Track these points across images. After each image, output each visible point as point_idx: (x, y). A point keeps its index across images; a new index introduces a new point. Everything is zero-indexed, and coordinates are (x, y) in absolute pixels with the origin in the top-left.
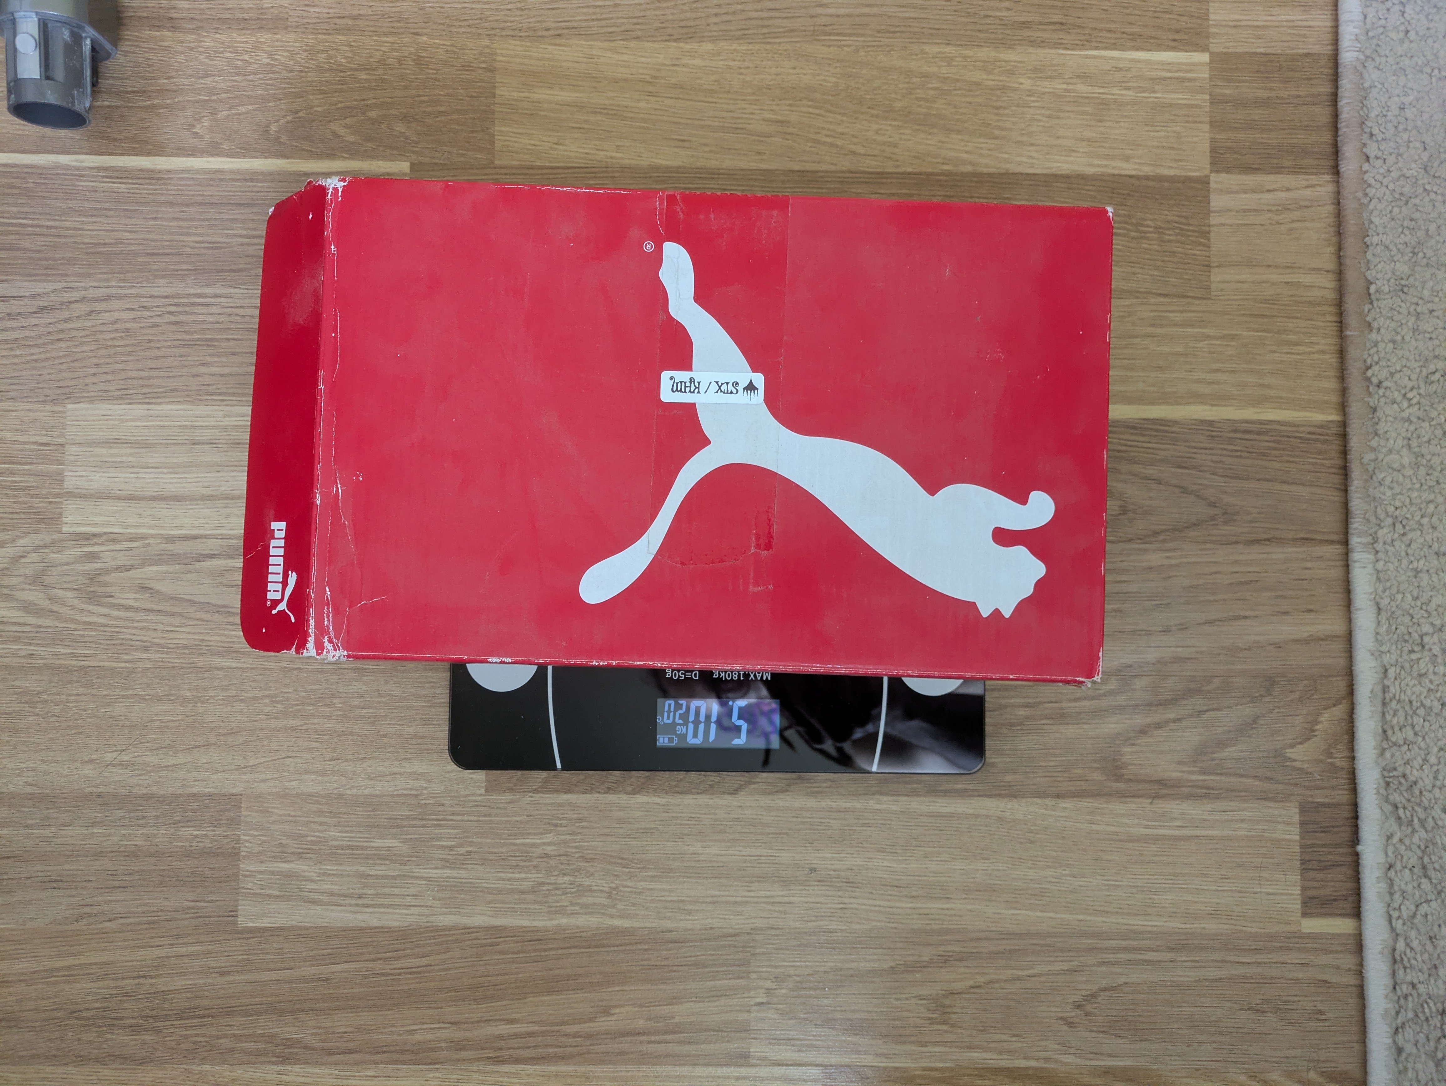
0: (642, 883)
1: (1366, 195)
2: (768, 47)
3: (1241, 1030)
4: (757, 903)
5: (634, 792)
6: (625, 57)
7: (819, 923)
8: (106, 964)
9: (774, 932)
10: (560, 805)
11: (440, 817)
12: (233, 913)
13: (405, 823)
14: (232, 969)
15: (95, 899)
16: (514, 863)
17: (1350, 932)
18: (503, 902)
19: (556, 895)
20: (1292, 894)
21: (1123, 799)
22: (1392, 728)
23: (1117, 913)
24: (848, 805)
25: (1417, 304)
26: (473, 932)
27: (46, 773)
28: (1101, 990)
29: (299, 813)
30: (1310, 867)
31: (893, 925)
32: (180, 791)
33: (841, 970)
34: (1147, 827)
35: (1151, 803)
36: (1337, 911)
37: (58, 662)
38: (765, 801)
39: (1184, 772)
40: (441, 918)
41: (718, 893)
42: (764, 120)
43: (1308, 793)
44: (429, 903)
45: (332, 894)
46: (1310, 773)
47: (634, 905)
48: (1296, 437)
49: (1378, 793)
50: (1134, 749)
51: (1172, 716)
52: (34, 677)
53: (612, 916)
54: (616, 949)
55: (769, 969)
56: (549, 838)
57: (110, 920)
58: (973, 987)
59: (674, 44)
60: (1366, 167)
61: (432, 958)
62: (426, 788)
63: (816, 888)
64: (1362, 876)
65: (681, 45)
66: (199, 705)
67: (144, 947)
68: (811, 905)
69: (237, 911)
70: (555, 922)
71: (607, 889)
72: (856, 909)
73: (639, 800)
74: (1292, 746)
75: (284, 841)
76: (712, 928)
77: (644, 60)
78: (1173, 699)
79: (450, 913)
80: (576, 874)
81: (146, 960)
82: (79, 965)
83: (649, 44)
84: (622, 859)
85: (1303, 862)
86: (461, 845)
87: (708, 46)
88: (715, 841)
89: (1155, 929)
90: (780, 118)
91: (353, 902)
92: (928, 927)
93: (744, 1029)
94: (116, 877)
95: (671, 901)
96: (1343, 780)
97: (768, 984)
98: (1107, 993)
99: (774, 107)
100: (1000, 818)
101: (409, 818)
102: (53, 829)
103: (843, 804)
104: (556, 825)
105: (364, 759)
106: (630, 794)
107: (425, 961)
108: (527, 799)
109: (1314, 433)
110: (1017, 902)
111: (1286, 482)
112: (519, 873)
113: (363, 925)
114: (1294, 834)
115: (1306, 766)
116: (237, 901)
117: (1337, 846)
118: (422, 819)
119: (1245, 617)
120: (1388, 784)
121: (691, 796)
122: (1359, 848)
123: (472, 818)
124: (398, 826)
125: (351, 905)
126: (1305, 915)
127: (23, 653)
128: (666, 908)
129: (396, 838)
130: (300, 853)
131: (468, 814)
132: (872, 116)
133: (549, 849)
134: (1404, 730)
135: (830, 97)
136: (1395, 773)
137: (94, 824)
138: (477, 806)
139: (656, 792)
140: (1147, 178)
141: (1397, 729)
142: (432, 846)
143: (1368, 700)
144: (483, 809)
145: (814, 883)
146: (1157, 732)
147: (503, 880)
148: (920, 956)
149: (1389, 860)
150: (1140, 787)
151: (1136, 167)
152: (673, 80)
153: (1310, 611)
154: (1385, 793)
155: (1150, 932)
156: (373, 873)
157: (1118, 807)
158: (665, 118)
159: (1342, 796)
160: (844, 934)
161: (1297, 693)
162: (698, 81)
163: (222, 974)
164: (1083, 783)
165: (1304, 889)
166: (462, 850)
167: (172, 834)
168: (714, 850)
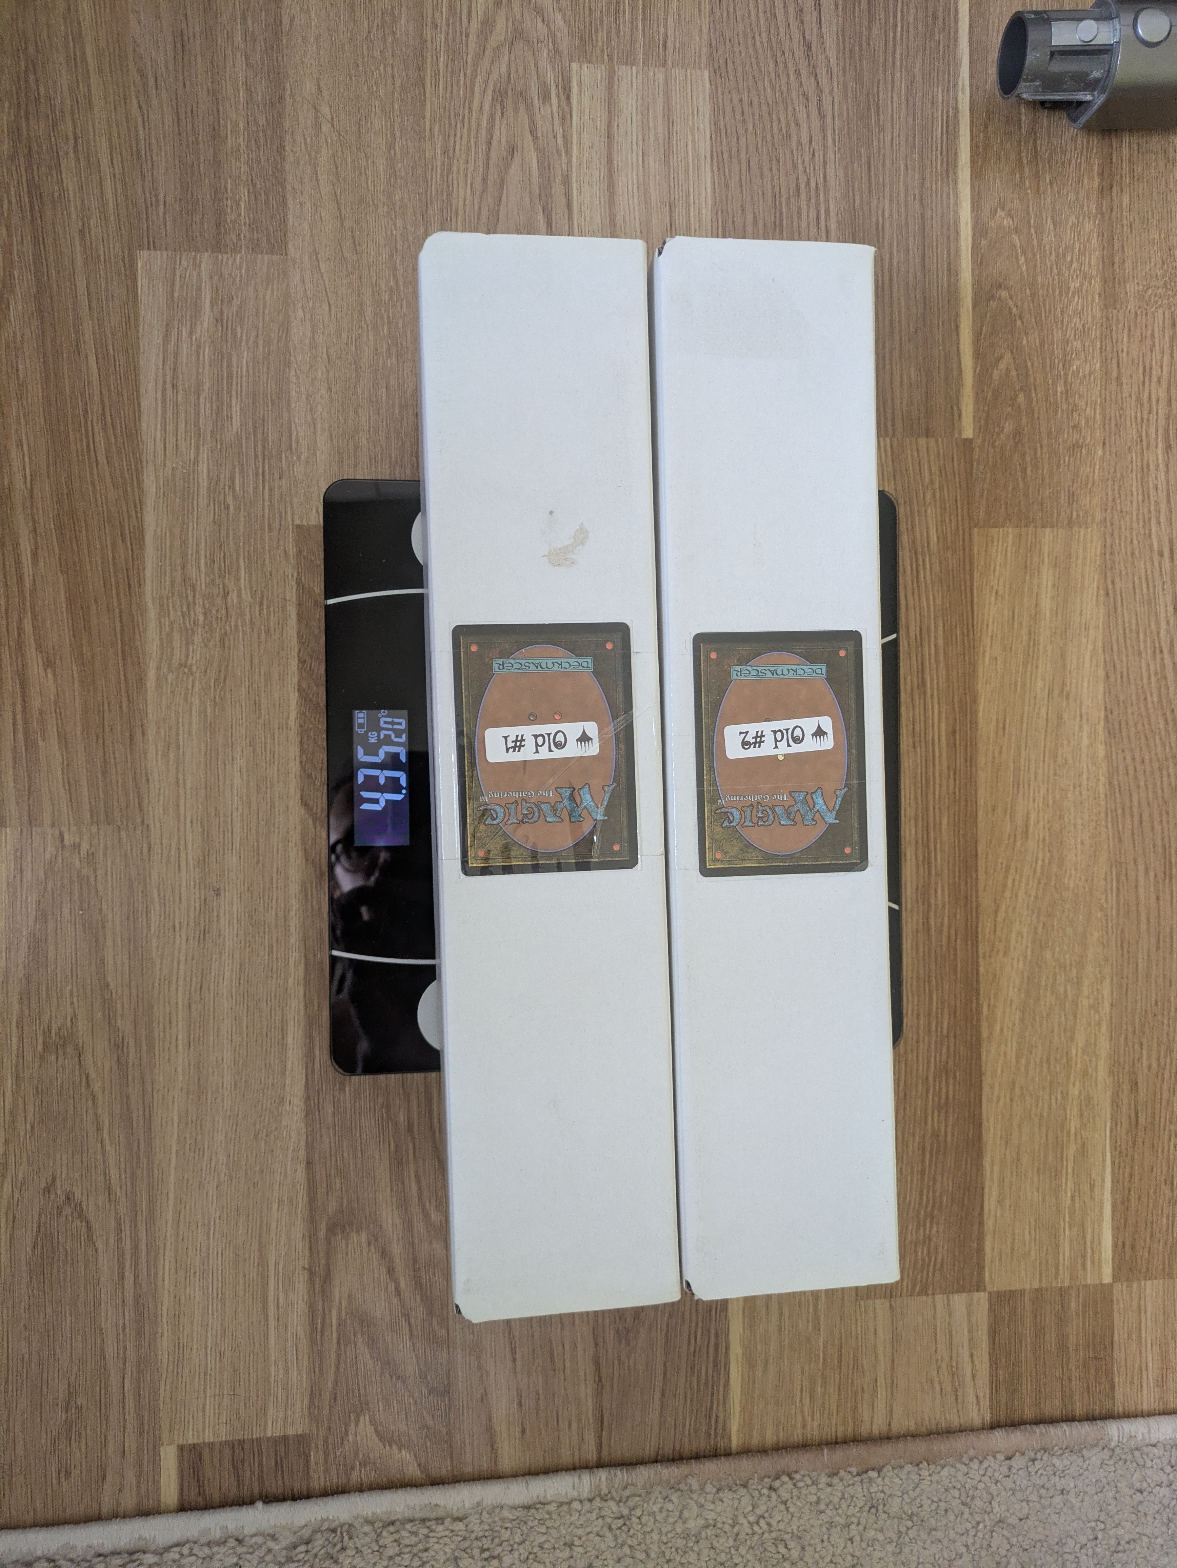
0: (197, 701)
1: (971, 1460)
2: (1103, 815)
3: (44, 1386)
4: (178, 830)
5: (300, 690)
6: (1087, 664)
7: (156, 900)
8: (90, 101)
9: (145, 850)
10: (284, 608)
11: (267, 476)
12: (152, 246)
13: (259, 436)
14: (88, 243)
15: (164, 91)
16: (217, 559)
17: (162, 1500)
18: (172, 546)
19: (182, 605)
20: (204, 1431)
21: (307, 1235)
22: (397, 1531)
23: (178, 1236)
24: (293, 929)
25: (858, 1524)
26: (136, 512)
27: (305, 40)
28: (88, 1223)
29: (267, 318)
30: (236, 1451)
31: (156, 984)
32: (289, 188)
33: (104, 927)
34: (277, 1264)
35: (304, 1268)
36: (186, 1485)
37: (429, 55)
38: (295, 837)
39: (340, 1302)
40: (152, 477)
41: (189, 786)
42: (1028, 813)
43: (321, 1443)
44: (168, 464)
45: (176, 355)
46: (342, 1443)
47: (173, 693)
48: (712, 1402)
49: (323, 1520)
50: (365, 1245)
51: (403, 1285)
52: (411, 28)
53: (159, 668)
54: (122, 673)
55: (102, 846)
56: (246, 596)
57: (140, 107)
58: (87, 1078)
59: (1102, 716)
60: (1000, 1457)
61: (106, 467)
62: (299, 458)
63: (197, 896)
64: (228, 1509)
65: (1102, 723)
66: (386, 209)
67: (111, 144)
68: (177, 892)
69: (155, 249)
70: (150, 604)
71: (189, 662)
72: (174, 943)
73: (292, 696)
74: (373, 1422)
75: (236, 302)
76: (148, 780)
77: (1085, 684)
78: (421, 1286)
79: (158, 487)
80: (207, 628)
81: (95, 146)
82: (88, 71)
83: (1101, 689)
84: (225, 679)
85: (242, 1443)
86: (235, 498)
87: (1101, 753)
88: (248, 782)
89: (160, 1280)
90: (1031, 829)
91: (168, 379)
92: (155, 1025)
93: (32, 820)
94: (189, 114)
95: (178, 734)
96: (335, 1479)
97: (85, 847)
98: (84, 1230)
99: (1041, 823)
100: (282, 1100)
101: (265, 440)
102: (242, 46)
103: (294, 923)
104: (261, 603)
105: (330, 390)
106: (299, 685)
107: (102, 459)
108: (289, 571)
109: (717, 1422)
110: (187, 1124)
111: (663, 1395)
112: (206, 564)
113: (142, 390)
114: (272, 1430)
115: (351, 1438)
116: (166, 249)
117: (261, 1479)
118: (264, 455)
119: (514, 1360)
120: (334, 1531)
121: (298, 754)
122: (260, 1504)
123: (267, 510)
124: (255, 428)
125: (164, 376)
126: (181, 1448)
127: (437, 15)
128: (170, 729)
129: (241, 425)
130: (222, 320)
131: (272, 505)
132: (1036, 928)
133: (233, 597)
134: (395, 1544)
135: (1053, 882)
136: (346, 1538)
137: (249, 91)
138: (281, 515)
139: (301, 714)
140: (981, 1224)
141: (396, 1536)
142: (234, 467)
143: (427, 1502)
144: (278, 523)
145: (203, 892)
146: (384, 1270)
147: (198, 546)
148: (122, 1016)
149: (247, 1539)
150: (322, 1254)
151: (992, 1213)
152: (1065, 716)
153: (523, 1431)
154: (324, 1528)
155: (156, 1275)
156: (202, 400)
157: (299, 1231)
158: (1026, 708)
159: (318, 1481)
160: (145, 930)
161: (432, 1423)
162: (1066, 743)
163: (81, 232)
164: (324, 1190)
165: (211, 1445)
166: (230, 500)
167: (240, 178)
168: (237, 781)
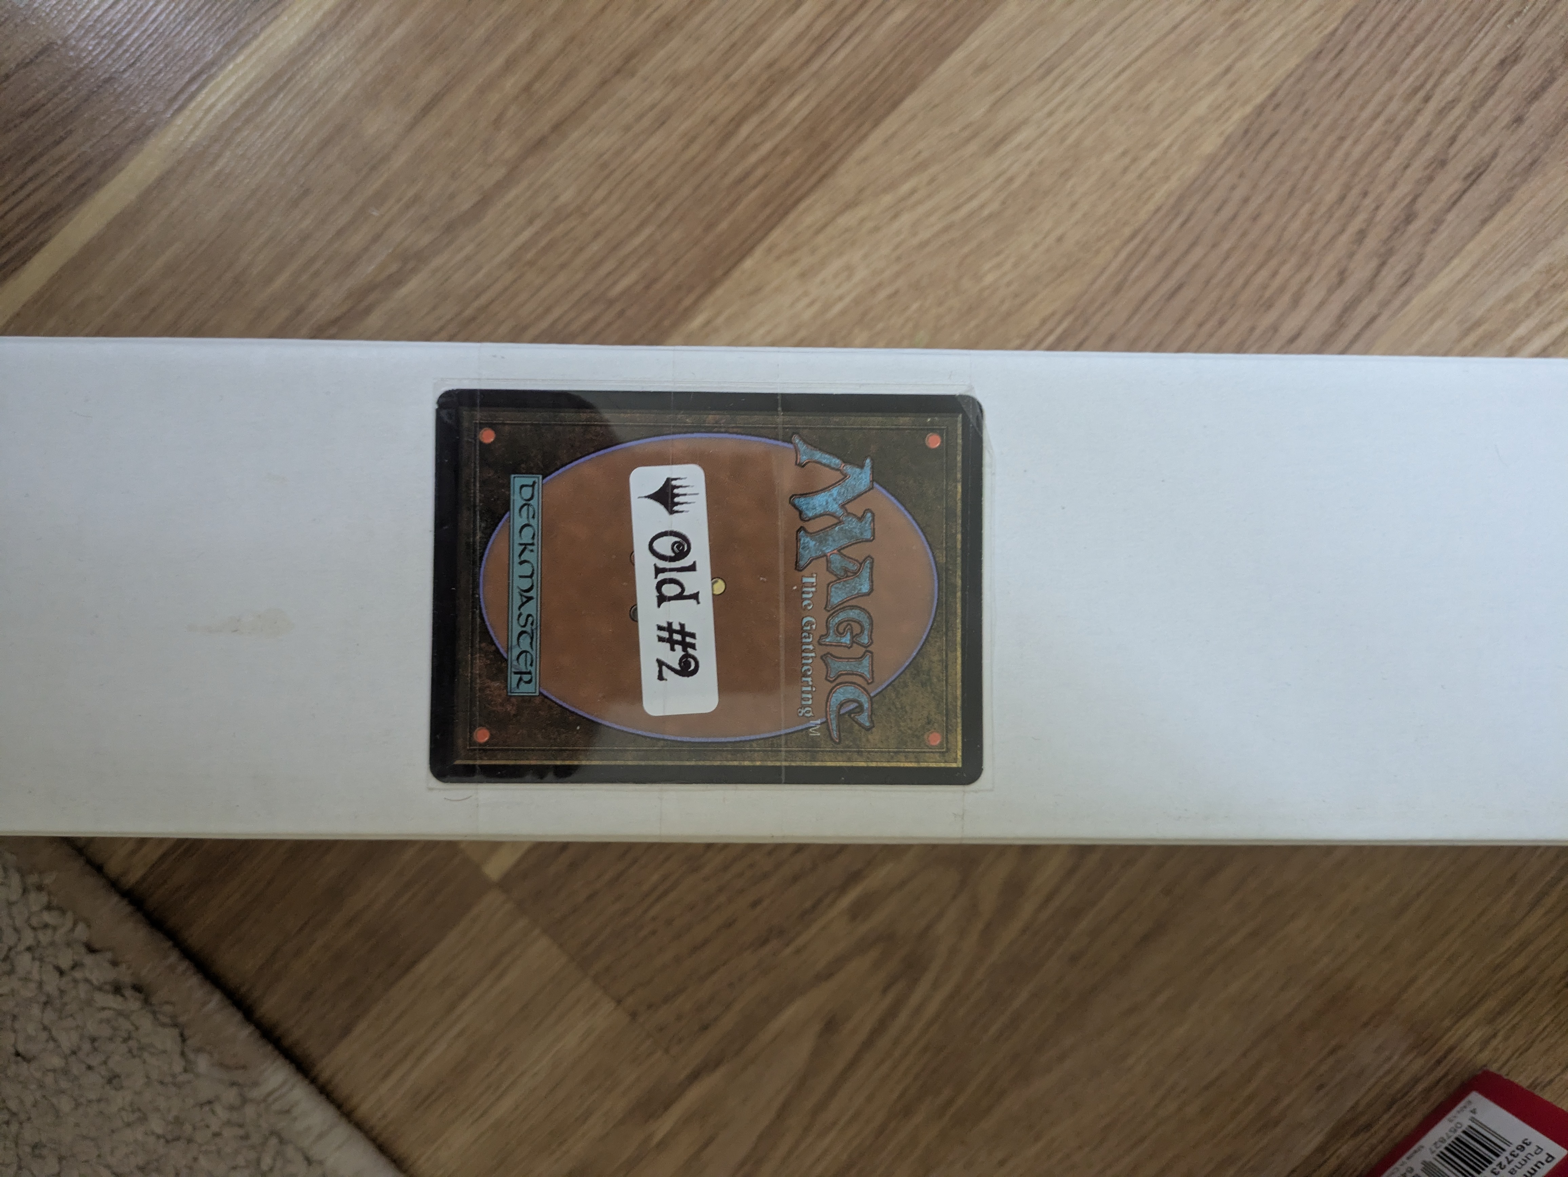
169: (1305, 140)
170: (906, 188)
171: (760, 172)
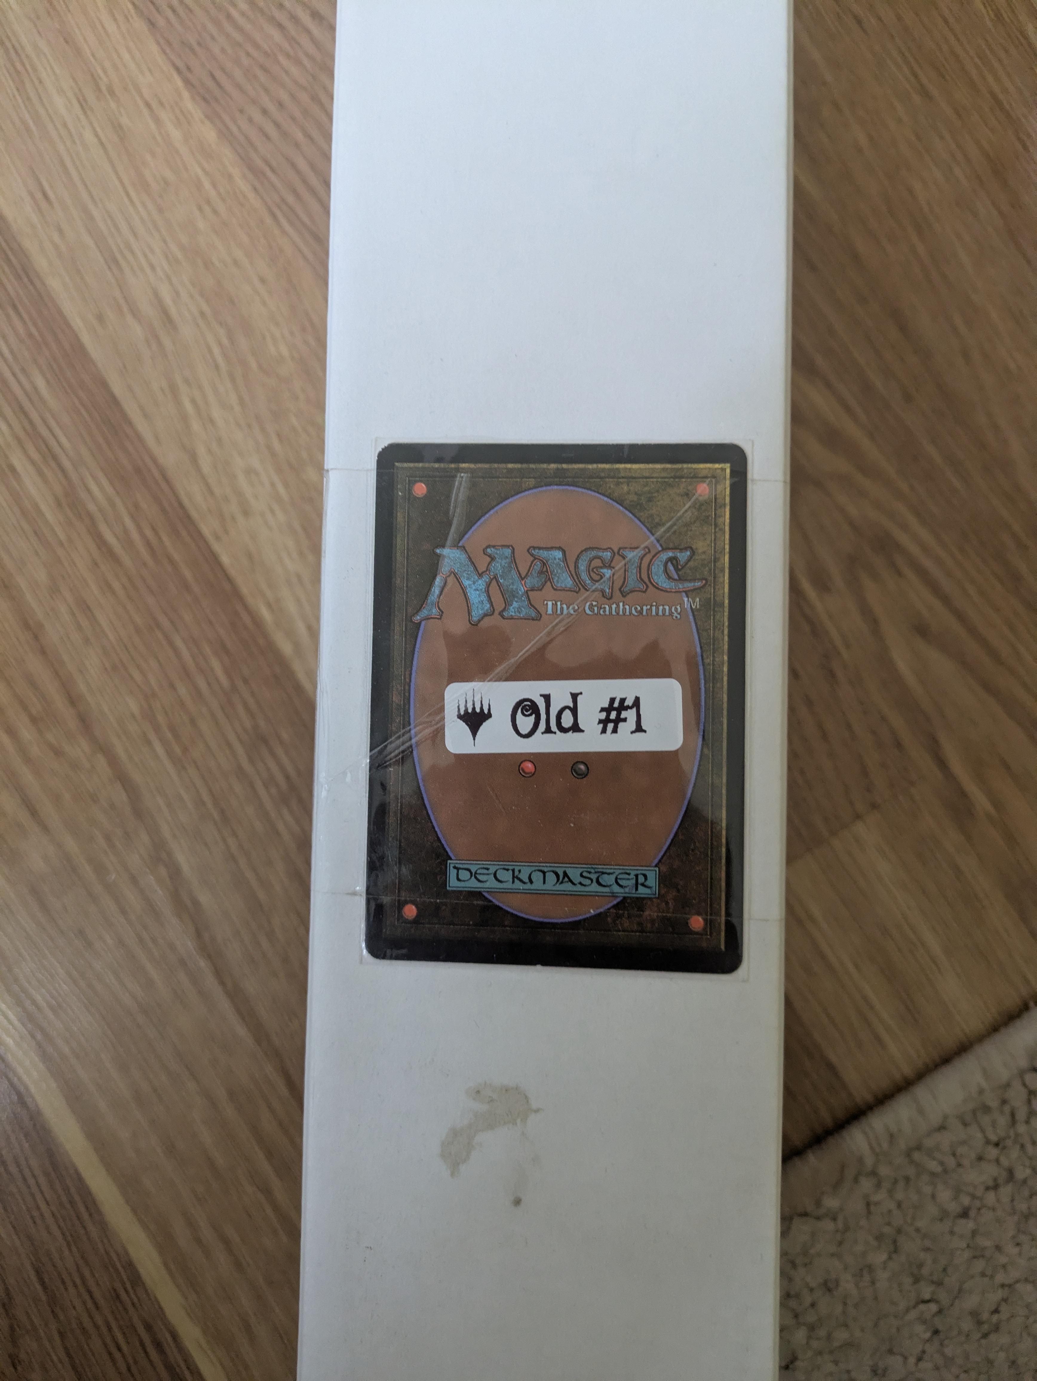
169: (223, 50)
170: (189, 407)
171: (149, 533)
